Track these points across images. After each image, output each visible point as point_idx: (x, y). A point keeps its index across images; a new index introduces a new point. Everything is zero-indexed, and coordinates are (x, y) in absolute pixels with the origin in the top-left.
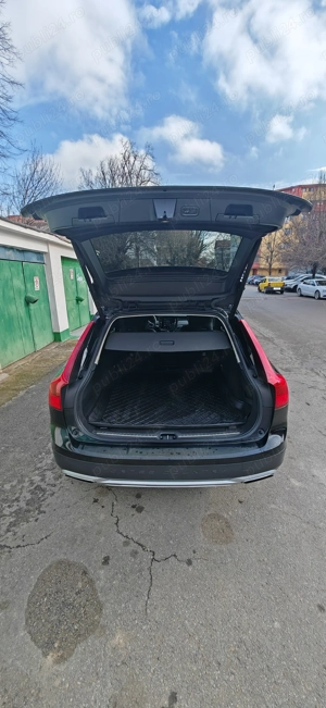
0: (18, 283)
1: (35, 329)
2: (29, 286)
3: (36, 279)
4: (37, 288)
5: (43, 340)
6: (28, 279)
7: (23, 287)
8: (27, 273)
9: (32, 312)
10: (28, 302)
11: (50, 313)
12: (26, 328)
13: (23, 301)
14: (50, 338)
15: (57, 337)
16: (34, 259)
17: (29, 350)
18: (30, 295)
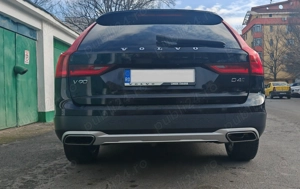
0: (9, 51)
1: (20, 102)
2: (19, 57)
3: (27, 53)
4: (27, 61)
5: (27, 117)
6: (18, 51)
7: (13, 58)
8: (19, 44)
9: (19, 84)
10: (17, 72)
11: (37, 91)
12: (11, 98)
13: (11, 70)
14: (34, 118)
15: (42, 117)
16: (27, 33)
17: (11, 122)
18: (18, 65)
